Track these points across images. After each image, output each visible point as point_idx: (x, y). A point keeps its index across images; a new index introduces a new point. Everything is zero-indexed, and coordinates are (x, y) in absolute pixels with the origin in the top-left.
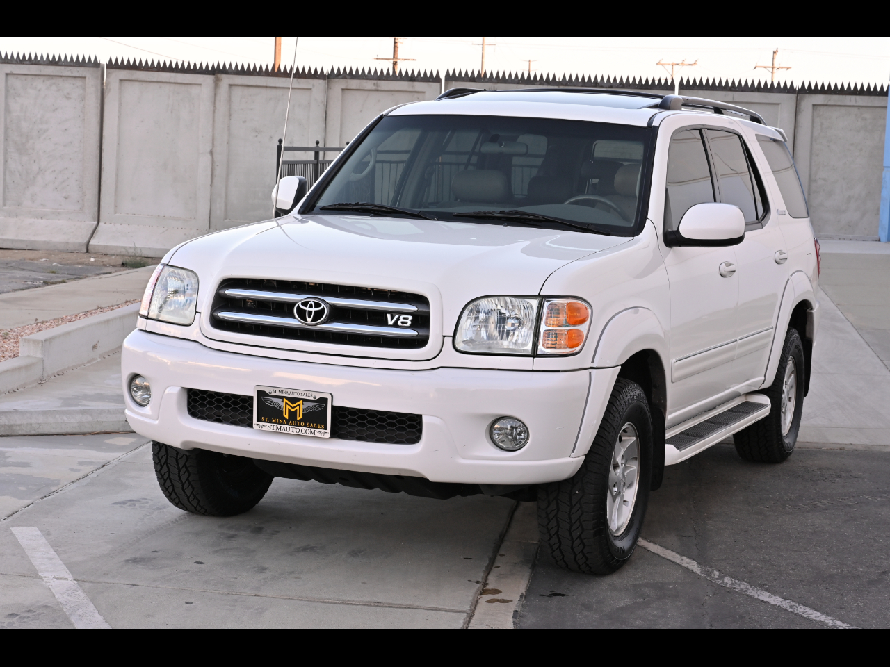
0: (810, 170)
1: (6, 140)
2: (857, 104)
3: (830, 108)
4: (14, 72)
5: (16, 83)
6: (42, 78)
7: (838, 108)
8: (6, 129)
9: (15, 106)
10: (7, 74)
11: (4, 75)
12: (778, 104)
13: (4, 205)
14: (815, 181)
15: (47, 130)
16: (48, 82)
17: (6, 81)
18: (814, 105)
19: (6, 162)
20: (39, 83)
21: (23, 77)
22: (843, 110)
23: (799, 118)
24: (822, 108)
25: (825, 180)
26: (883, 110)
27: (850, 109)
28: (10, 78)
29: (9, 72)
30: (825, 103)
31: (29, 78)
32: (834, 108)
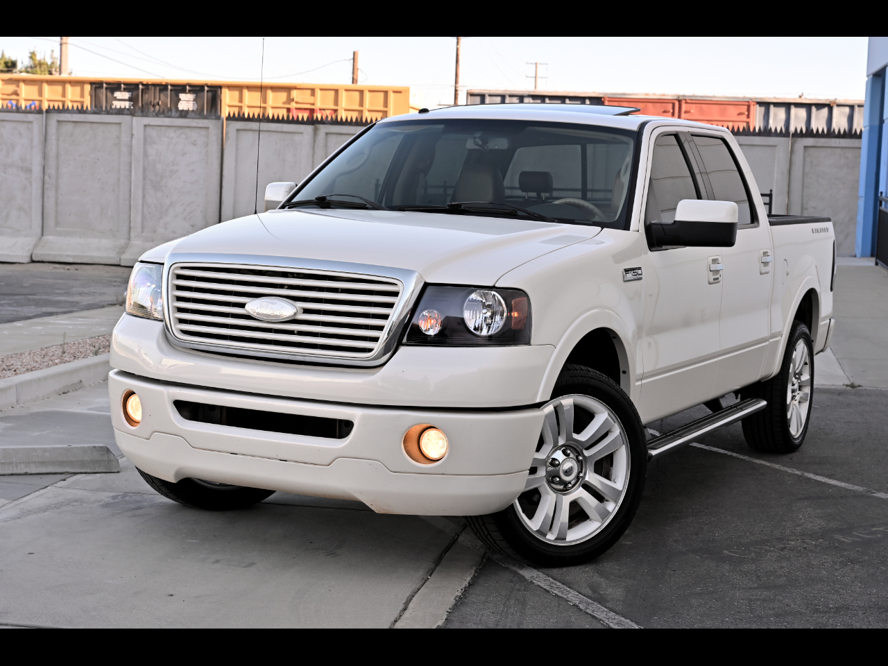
0: (802, 199)
1: (144, 178)
2: (841, 146)
3: (818, 149)
4: (152, 124)
5: (153, 133)
6: (174, 129)
7: (824, 149)
8: (144, 170)
9: (152, 151)
10: (145, 126)
11: (143, 127)
12: (775, 146)
13: (143, 232)
14: (807, 209)
15: (177, 171)
16: (179, 132)
17: (145, 131)
18: (805, 147)
19: (144, 197)
20: (171, 133)
21: (159, 128)
22: (829, 150)
23: (793, 157)
24: (811, 150)
25: (815, 208)
26: (858, 150)
27: (836, 150)
28: (148, 129)
29: (146, 123)
30: (814, 145)
31: (163, 128)
32: (822, 149)
